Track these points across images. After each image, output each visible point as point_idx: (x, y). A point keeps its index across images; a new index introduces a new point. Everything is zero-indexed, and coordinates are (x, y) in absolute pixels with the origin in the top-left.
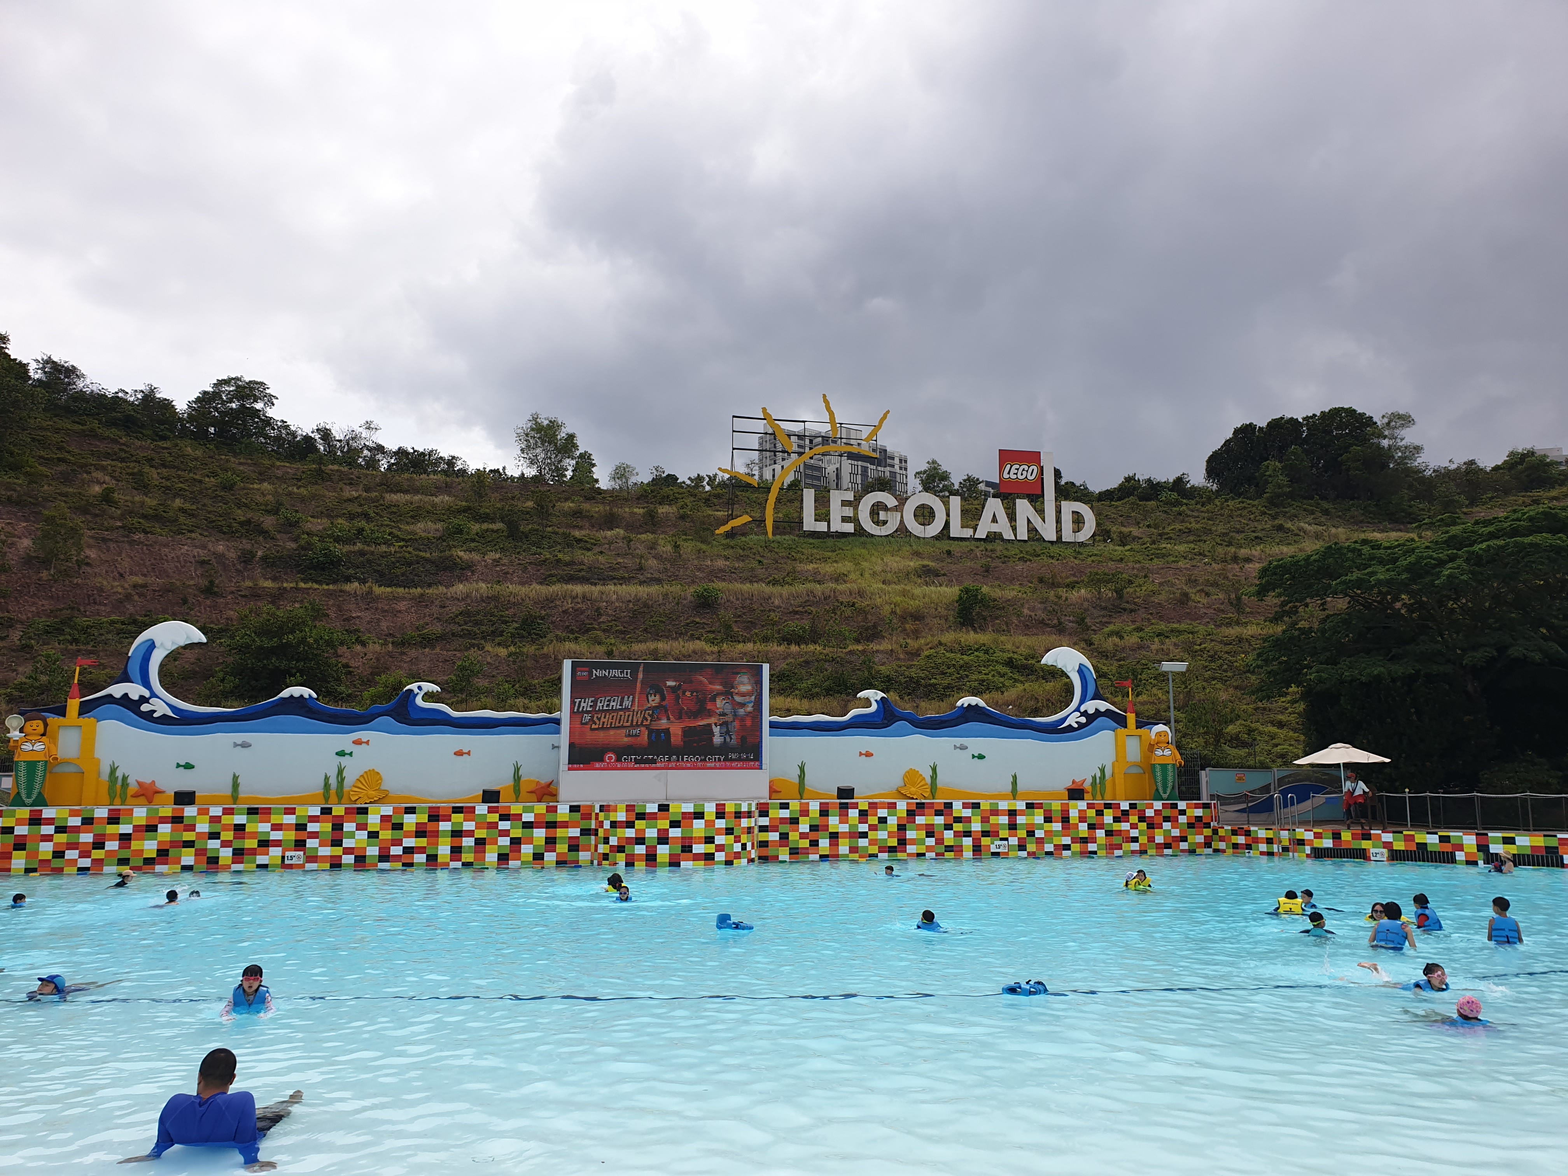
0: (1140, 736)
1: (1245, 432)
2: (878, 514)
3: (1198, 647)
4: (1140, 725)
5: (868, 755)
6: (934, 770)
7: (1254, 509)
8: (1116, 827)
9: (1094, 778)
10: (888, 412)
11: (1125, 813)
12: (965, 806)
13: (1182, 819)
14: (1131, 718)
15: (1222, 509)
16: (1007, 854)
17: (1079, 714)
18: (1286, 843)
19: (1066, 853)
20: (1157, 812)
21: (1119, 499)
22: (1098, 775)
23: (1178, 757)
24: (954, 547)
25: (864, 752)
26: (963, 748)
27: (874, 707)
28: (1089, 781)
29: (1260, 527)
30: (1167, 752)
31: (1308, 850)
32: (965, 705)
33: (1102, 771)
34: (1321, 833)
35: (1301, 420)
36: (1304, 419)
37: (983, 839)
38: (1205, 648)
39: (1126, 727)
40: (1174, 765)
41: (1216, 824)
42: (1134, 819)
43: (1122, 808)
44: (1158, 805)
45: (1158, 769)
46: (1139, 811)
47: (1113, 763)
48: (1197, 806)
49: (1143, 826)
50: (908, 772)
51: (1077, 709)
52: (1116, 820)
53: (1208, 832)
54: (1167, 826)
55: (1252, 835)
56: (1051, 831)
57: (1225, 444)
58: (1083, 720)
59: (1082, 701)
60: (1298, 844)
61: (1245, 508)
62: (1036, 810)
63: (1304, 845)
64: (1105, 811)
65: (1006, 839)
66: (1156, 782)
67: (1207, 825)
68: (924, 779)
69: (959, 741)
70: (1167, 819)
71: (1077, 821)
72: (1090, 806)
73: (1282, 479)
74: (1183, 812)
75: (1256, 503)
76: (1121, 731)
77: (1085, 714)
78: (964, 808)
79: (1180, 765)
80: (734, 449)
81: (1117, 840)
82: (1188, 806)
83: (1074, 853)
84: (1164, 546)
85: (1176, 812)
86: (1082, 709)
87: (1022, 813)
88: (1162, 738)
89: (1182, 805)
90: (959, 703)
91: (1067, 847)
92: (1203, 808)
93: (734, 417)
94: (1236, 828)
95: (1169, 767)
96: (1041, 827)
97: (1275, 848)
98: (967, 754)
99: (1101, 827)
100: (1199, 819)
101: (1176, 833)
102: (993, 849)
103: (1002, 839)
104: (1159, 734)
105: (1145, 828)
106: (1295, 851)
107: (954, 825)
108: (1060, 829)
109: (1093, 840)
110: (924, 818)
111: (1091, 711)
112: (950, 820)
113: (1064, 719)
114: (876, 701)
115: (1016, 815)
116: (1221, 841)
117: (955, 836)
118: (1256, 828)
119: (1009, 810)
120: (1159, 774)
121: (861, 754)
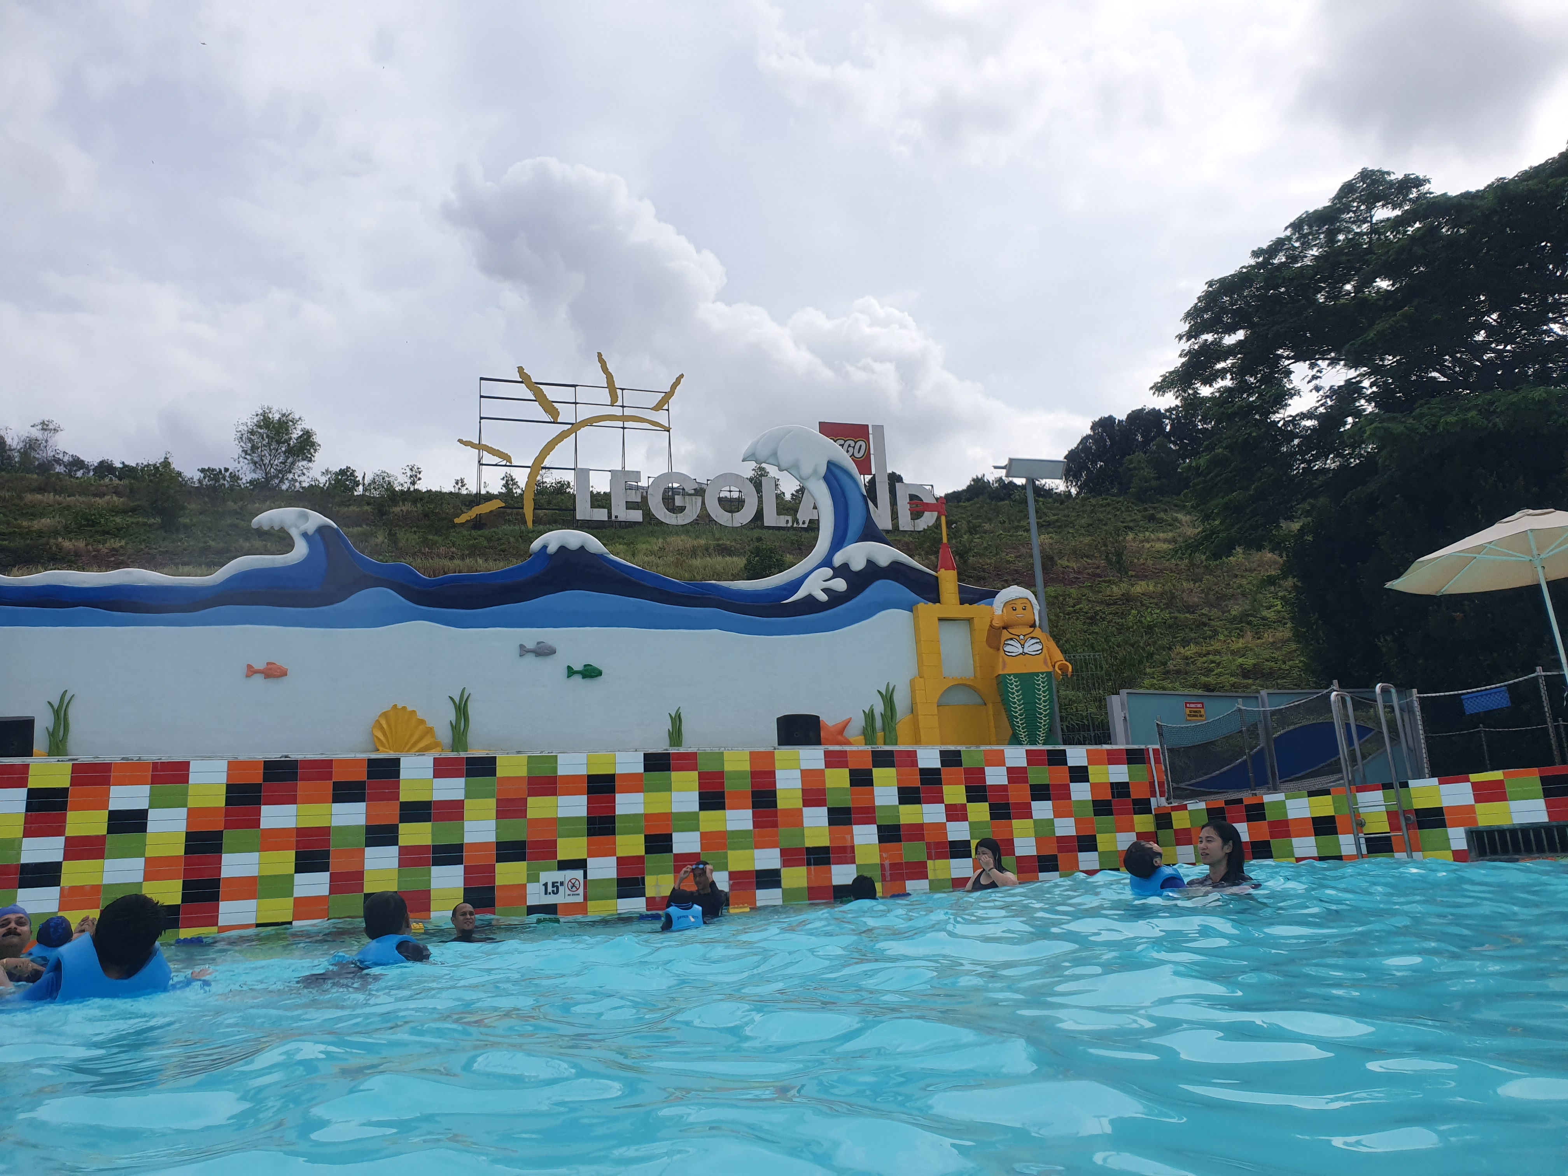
0: (970, 620)
1: (1105, 425)
2: (674, 499)
4: (967, 597)
5: (273, 672)
7: (1118, 506)
8: (909, 815)
9: (870, 716)
10: (682, 376)
11: (931, 777)
12: (442, 768)
13: (1080, 792)
14: (948, 581)
16: (581, 908)
17: (829, 572)
18: (1379, 825)
19: (766, 897)
20: (1015, 774)
22: (879, 708)
23: (1058, 656)
25: (259, 665)
26: (544, 652)
27: (300, 550)
29: (1129, 519)
30: (1032, 647)
31: (1458, 838)
32: (552, 548)
33: (888, 699)
35: (1163, 411)
36: (1167, 411)
37: (500, 867)
39: (937, 600)
40: (1049, 674)
41: (1163, 802)
42: (955, 793)
43: (922, 764)
44: (1016, 756)
45: (1014, 686)
46: (967, 771)
47: (912, 682)
48: (1113, 758)
49: (980, 811)
50: (385, 715)
51: (827, 562)
52: (908, 796)
53: (1144, 822)
54: (1042, 809)
55: (1270, 815)
56: (723, 835)
58: (840, 585)
59: (838, 543)
60: (1422, 825)
61: (1108, 504)
62: (675, 775)
63: (1442, 824)
64: (877, 772)
65: (580, 864)
66: (1011, 718)
67: (1143, 807)
68: (430, 731)
69: (531, 636)
70: (1041, 792)
71: (799, 804)
72: (834, 760)
73: (1148, 472)
74: (1080, 774)
75: (1121, 499)
76: (925, 608)
77: (843, 571)
78: (437, 774)
79: (1065, 674)
80: (481, 418)
81: (911, 851)
82: (1093, 758)
83: (790, 896)
85: (1060, 774)
86: (838, 559)
87: (634, 784)
88: (1020, 614)
89: (1077, 755)
90: (536, 545)
91: (769, 879)
92: (1130, 762)
93: (482, 379)
94: (1218, 801)
95: (1040, 680)
96: (689, 822)
97: (1347, 843)
98: (554, 667)
99: (867, 815)
100: (1121, 789)
101: (1066, 827)
102: (535, 896)
103: (564, 865)
104: (1011, 605)
105: (987, 817)
106: (1413, 847)
107: (403, 827)
108: (749, 825)
109: (846, 854)
110: (291, 809)
111: (858, 565)
112: (389, 813)
113: (796, 585)
114: (305, 535)
115: (612, 790)
116: (1178, 843)
117: (402, 864)
118: (1279, 797)
119: (591, 779)
120: (1016, 697)
121: (251, 671)
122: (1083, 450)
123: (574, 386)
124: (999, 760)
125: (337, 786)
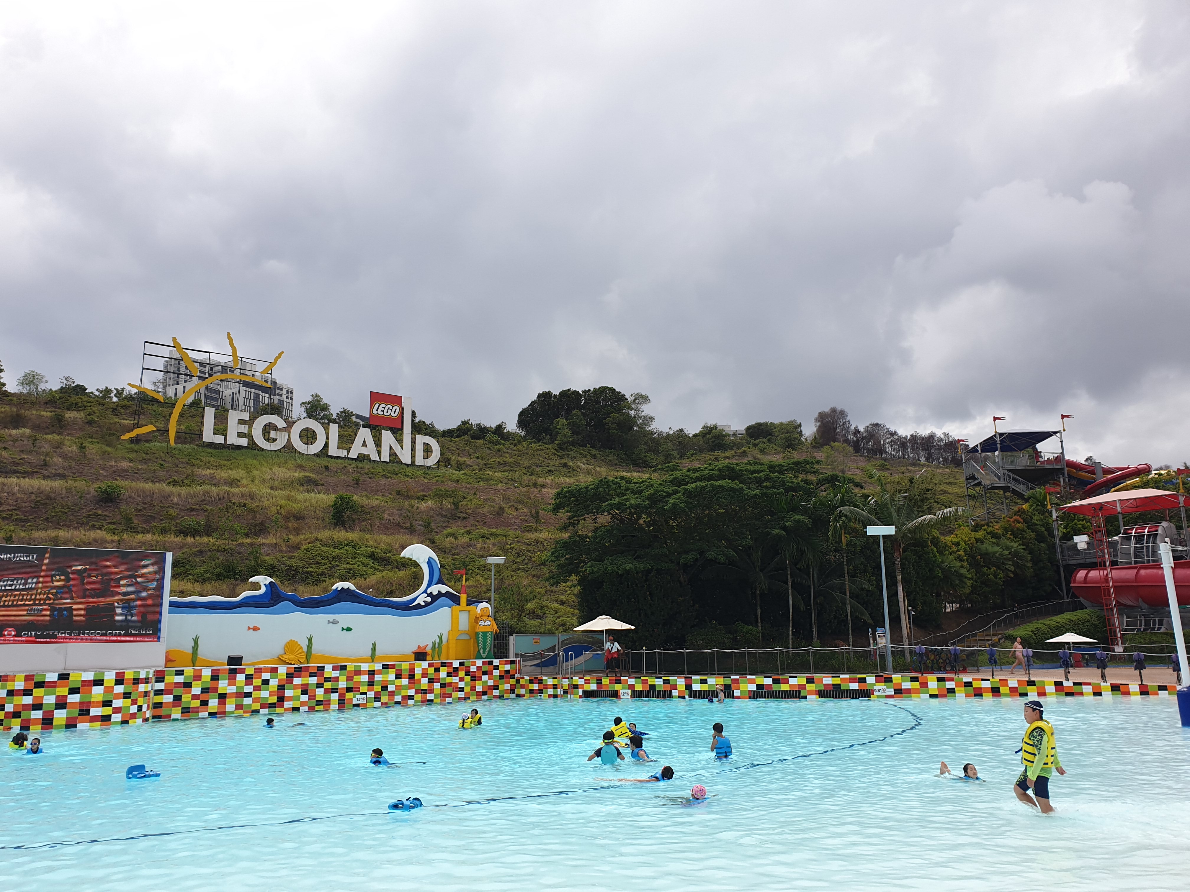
0: (469, 611)
1: (545, 396)
2: (269, 433)
3: (509, 547)
4: (469, 603)
5: (256, 629)
6: (310, 640)
7: (548, 451)
8: (449, 680)
9: (434, 643)
10: (282, 352)
11: (456, 669)
12: (335, 668)
13: (496, 673)
14: (464, 598)
15: (527, 449)
16: (365, 704)
17: (426, 595)
18: (566, 688)
19: (410, 702)
20: (479, 668)
21: (458, 437)
22: (437, 641)
23: (495, 626)
24: (332, 464)
25: (252, 627)
26: (335, 622)
27: (263, 590)
28: (431, 645)
29: (552, 464)
30: (487, 623)
31: (580, 692)
32: (339, 589)
33: (440, 638)
34: (589, 680)
35: (581, 392)
36: (583, 392)
37: (347, 694)
38: (514, 547)
39: (460, 605)
40: (492, 632)
41: (519, 675)
42: (462, 674)
43: (454, 666)
45: (481, 635)
46: (466, 667)
47: (449, 632)
48: (506, 663)
49: (468, 679)
50: (288, 643)
51: (425, 592)
52: (449, 675)
53: (513, 681)
54: (485, 678)
55: (544, 683)
56: (401, 686)
57: (531, 404)
58: (429, 599)
59: (429, 586)
60: (574, 688)
62: (390, 670)
63: (578, 688)
64: (441, 668)
65: (366, 693)
66: (478, 646)
67: (513, 677)
68: (301, 648)
69: (331, 617)
70: (485, 673)
71: (420, 677)
72: (430, 665)
73: (567, 432)
74: (496, 668)
75: (550, 446)
76: (456, 608)
77: (430, 595)
78: (333, 670)
79: (496, 633)
80: (144, 369)
81: (448, 690)
82: (501, 663)
83: (416, 702)
84: (488, 472)
85: (492, 667)
86: (429, 591)
87: (380, 672)
88: (485, 613)
89: (496, 662)
90: (334, 587)
91: (411, 697)
92: (511, 664)
93: (146, 342)
94: (532, 678)
95: (489, 635)
96: (392, 682)
97: (559, 692)
98: (338, 627)
99: (438, 680)
100: (507, 672)
101: (491, 683)
102: (355, 702)
103: (362, 694)
104: (483, 609)
105: (470, 680)
106: (572, 693)
107: (325, 683)
108: (407, 683)
109: (431, 691)
110: (300, 679)
111: (435, 593)
112: (322, 680)
113: (415, 599)
114: (265, 585)
115: (374, 674)
116: (521, 688)
117: (324, 693)
118: (546, 678)
119: (369, 671)
120: (481, 639)
121: (249, 628)
122: (532, 410)
123: (209, 353)
124: (474, 664)
125: (310, 673)
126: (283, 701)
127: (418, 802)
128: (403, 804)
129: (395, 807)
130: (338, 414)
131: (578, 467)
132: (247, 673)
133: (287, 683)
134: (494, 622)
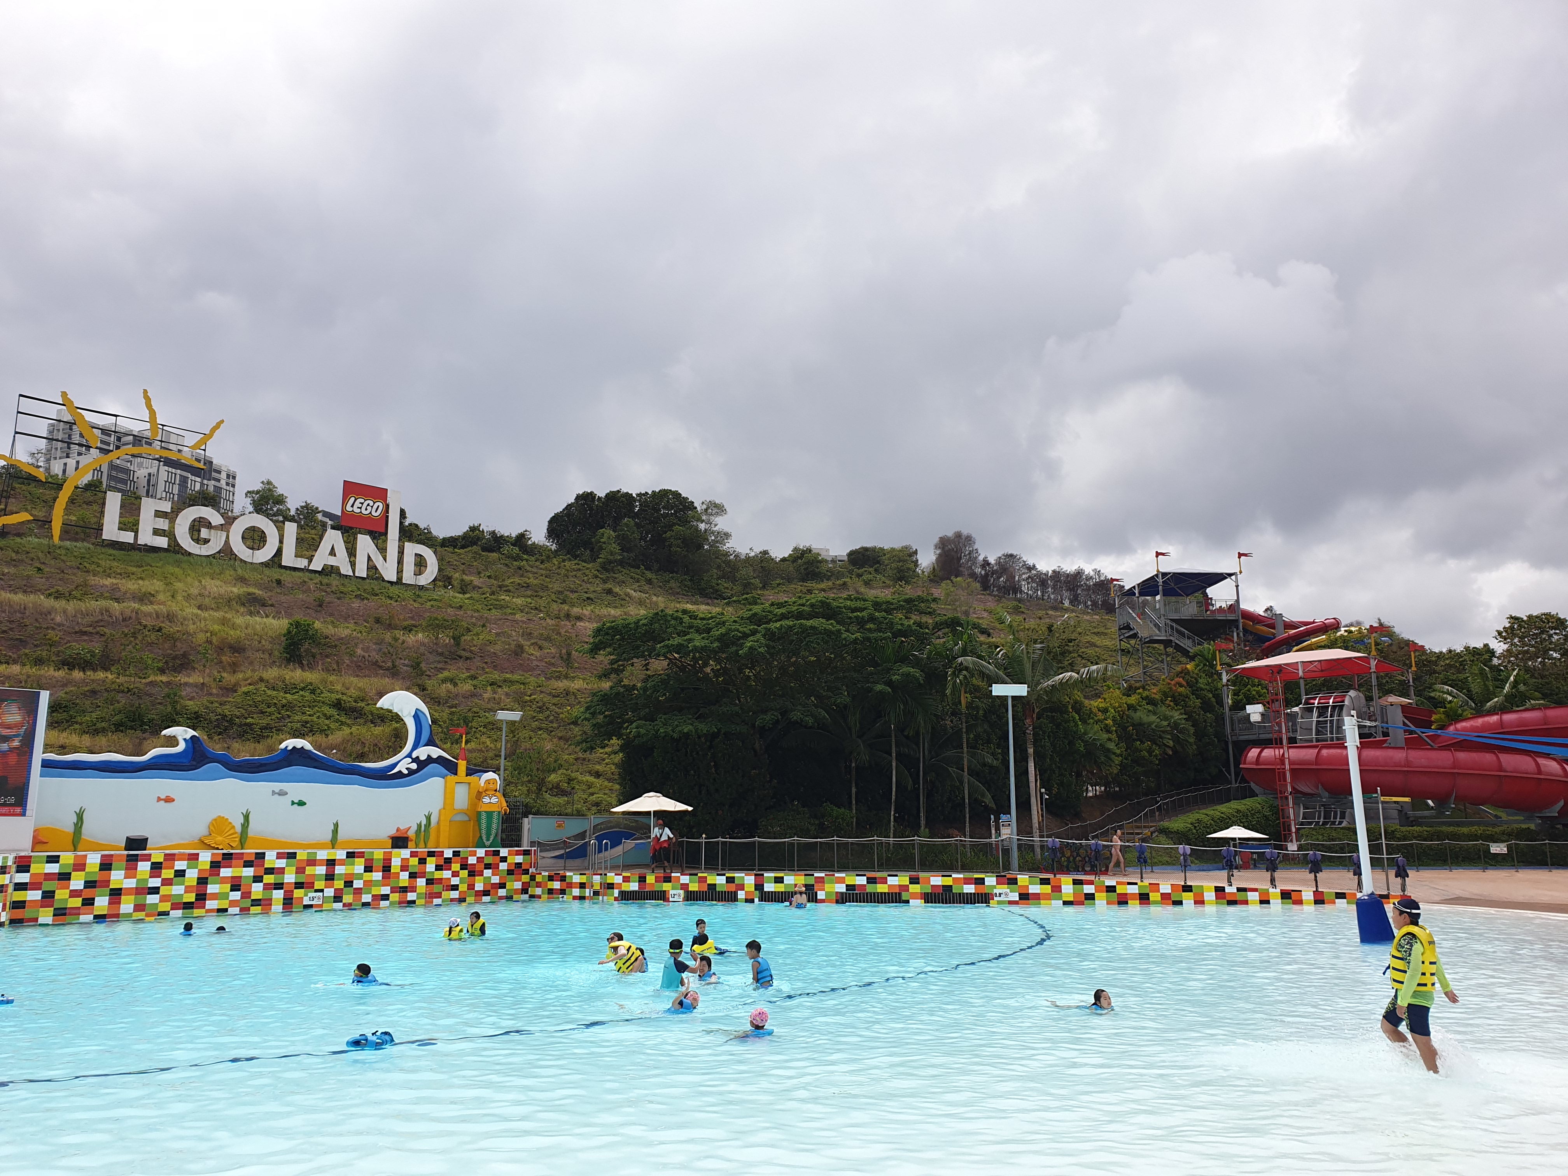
0: (469, 783)
1: (586, 499)
3: (528, 698)
4: (470, 772)
5: (169, 800)
6: (246, 817)
7: (587, 572)
8: (438, 875)
9: (419, 826)
10: (222, 421)
11: (448, 861)
12: (280, 856)
13: (503, 866)
14: (462, 765)
15: (559, 568)
16: (321, 906)
17: (410, 760)
18: (597, 887)
19: (383, 903)
20: (479, 859)
21: (463, 547)
22: (424, 822)
23: (505, 804)
24: (286, 577)
25: (163, 797)
26: (282, 793)
27: (181, 747)
28: (414, 828)
29: (592, 589)
30: (494, 800)
31: (616, 893)
32: (290, 748)
33: (428, 818)
34: (629, 877)
35: (634, 495)
36: (638, 495)
37: (295, 891)
38: (534, 699)
39: (456, 774)
40: (499, 812)
41: (534, 870)
42: (456, 867)
43: (445, 856)
44: (481, 852)
45: (484, 816)
46: (462, 858)
47: (440, 811)
48: (518, 853)
49: (464, 873)
50: (215, 820)
51: (409, 755)
52: (438, 868)
53: (526, 878)
54: (487, 873)
55: (568, 880)
56: (371, 881)
57: (566, 508)
58: (414, 766)
59: (415, 747)
60: (608, 888)
61: (579, 570)
62: (356, 860)
63: (613, 888)
64: (428, 859)
65: (322, 891)
66: (480, 830)
67: (526, 872)
68: (233, 827)
69: (278, 786)
70: (488, 866)
71: (399, 870)
72: (413, 854)
73: (615, 547)
74: (504, 859)
75: (590, 566)
76: (451, 778)
77: (416, 760)
78: (277, 858)
79: (505, 813)
80: (16, 433)
81: (437, 888)
82: (510, 853)
83: (392, 903)
84: (503, 597)
85: (497, 859)
86: (414, 755)
87: (342, 863)
88: (491, 786)
89: (504, 852)
90: (283, 746)
91: (385, 897)
92: (524, 855)
93: (21, 395)
94: (552, 873)
95: (495, 815)
96: (359, 877)
97: (587, 892)
98: (287, 800)
99: (423, 875)
100: (519, 865)
101: (496, 880)
102: (306, 902)
103: (317, 891)
104: (488, 782)
105: (466, 876)
106: (605, 895)
107: (265, 876)
108: (381, 878)
109: (413, 889)
110: (230, 869)
111: (423, 758)
112: (261, 872)
113: (394, 765)
114: (185, 739)
115: (334, 865)
116: (537, 887)
117: (264, 889)
118: (571, 874)
119: (328, 860)
120: (484, 821)
121: (159, 799)
122: (568, 515)
123: (116, 416)
124: (474, 854)
125: (245, 862)
126: (205, 899)
127: (387, 1038)
128: (366, 1040)
129: (356, 1043)
130: (297, 509)
131: (627, 595)
132: (153, 860)
133: (210, 875)
134: (503, 800)
